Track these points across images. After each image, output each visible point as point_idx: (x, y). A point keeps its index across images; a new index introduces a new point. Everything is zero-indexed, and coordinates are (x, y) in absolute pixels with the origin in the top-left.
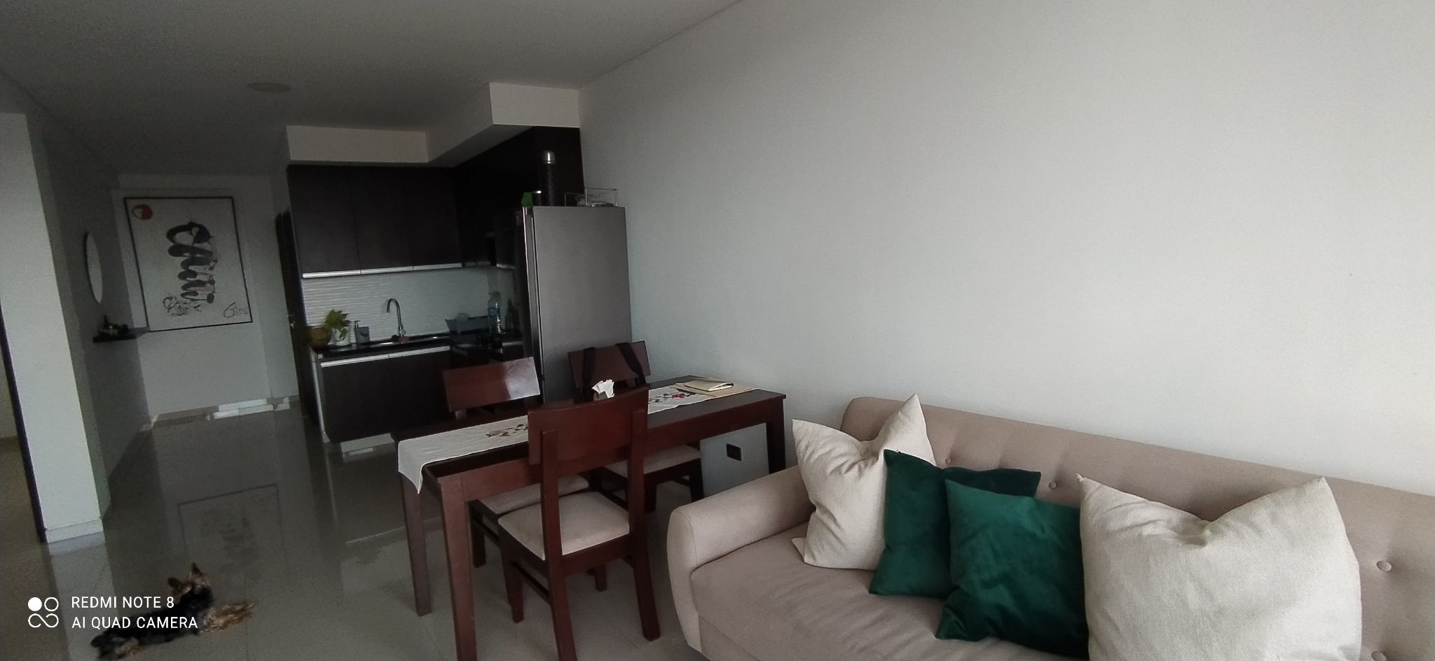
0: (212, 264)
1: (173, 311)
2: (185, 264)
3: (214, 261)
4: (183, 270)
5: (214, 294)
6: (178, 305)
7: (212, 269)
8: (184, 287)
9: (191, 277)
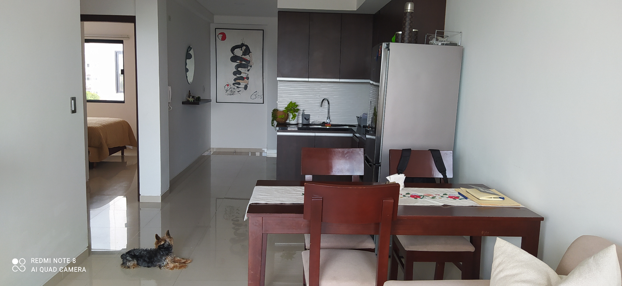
0: (249, 68)
1: (228, 92)
2: (237, 67)
3: (250, 66)
4: (236, 70)
5: (248, 85)
6: (231, 89)
7: (248, 70)
8: (235, 80)
9: (238, 75)
